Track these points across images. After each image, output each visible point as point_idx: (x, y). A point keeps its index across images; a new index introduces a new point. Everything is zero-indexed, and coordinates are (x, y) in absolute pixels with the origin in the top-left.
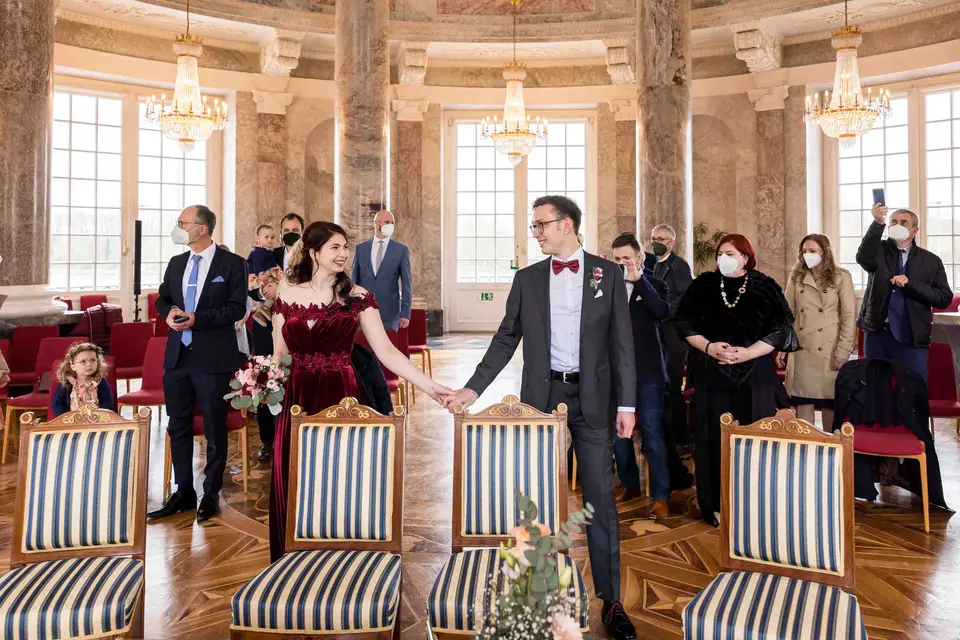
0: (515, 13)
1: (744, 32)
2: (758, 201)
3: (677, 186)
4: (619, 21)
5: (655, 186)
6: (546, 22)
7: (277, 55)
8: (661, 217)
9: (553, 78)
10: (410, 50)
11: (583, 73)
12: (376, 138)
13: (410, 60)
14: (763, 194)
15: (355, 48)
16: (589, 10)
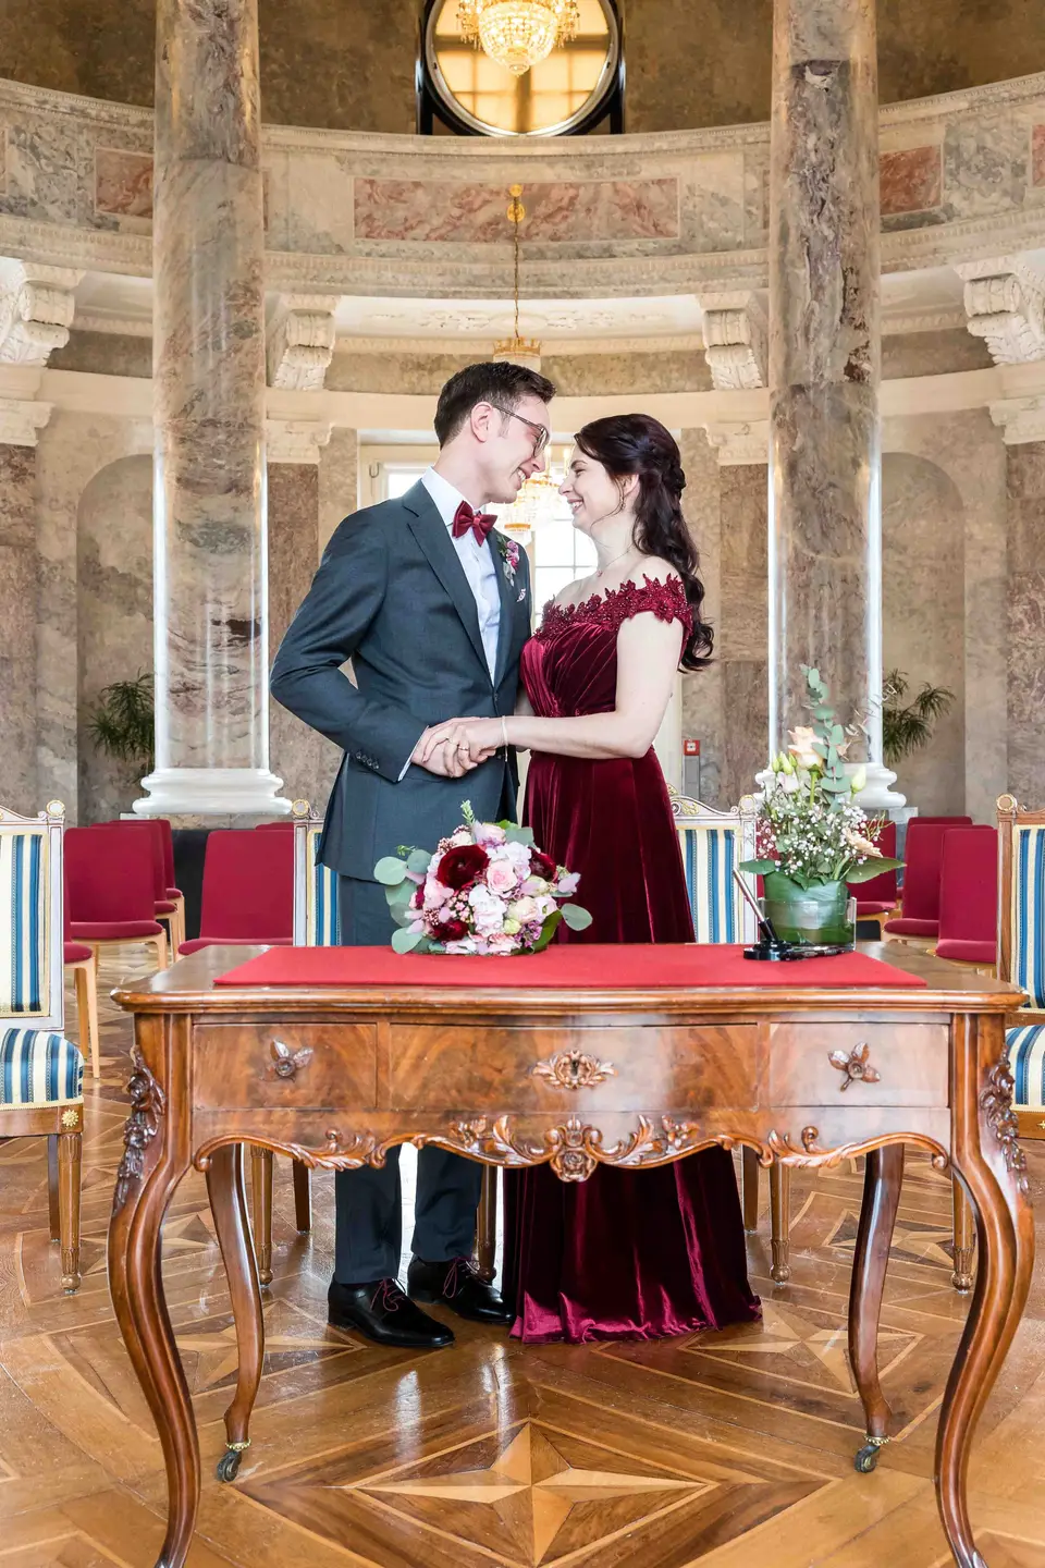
0: (514, 238)
1: (985, 279)
2: (1009, 626)
3: (853, 585)
4: (729, 256)
5: (807, 585)
6: (581, 256)
7: (26, 318)
8: (818, 649)
9: (589, 377)
10: (300, 313)
11: (653, 368)
12: (239, 486)
13: (298, 333)
14: (1018, 613)
15: (195, 302)
16: (668, 234)
